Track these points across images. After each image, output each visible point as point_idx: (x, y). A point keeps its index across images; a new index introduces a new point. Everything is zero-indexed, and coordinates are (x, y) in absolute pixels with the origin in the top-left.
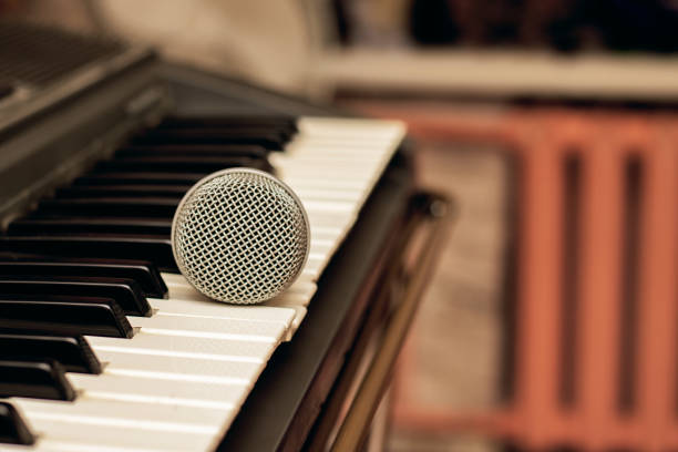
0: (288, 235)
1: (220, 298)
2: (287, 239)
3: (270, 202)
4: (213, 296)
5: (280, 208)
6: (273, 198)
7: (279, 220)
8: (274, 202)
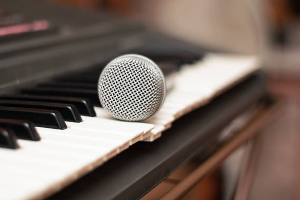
0: (151, 87)
1: (120, 118)
2: (150, 89)
3: (143, 70)
4: (117, 117)
5: (148, 73)
6: (145, 68)
7: (146, 79)
8: (145, 70)
